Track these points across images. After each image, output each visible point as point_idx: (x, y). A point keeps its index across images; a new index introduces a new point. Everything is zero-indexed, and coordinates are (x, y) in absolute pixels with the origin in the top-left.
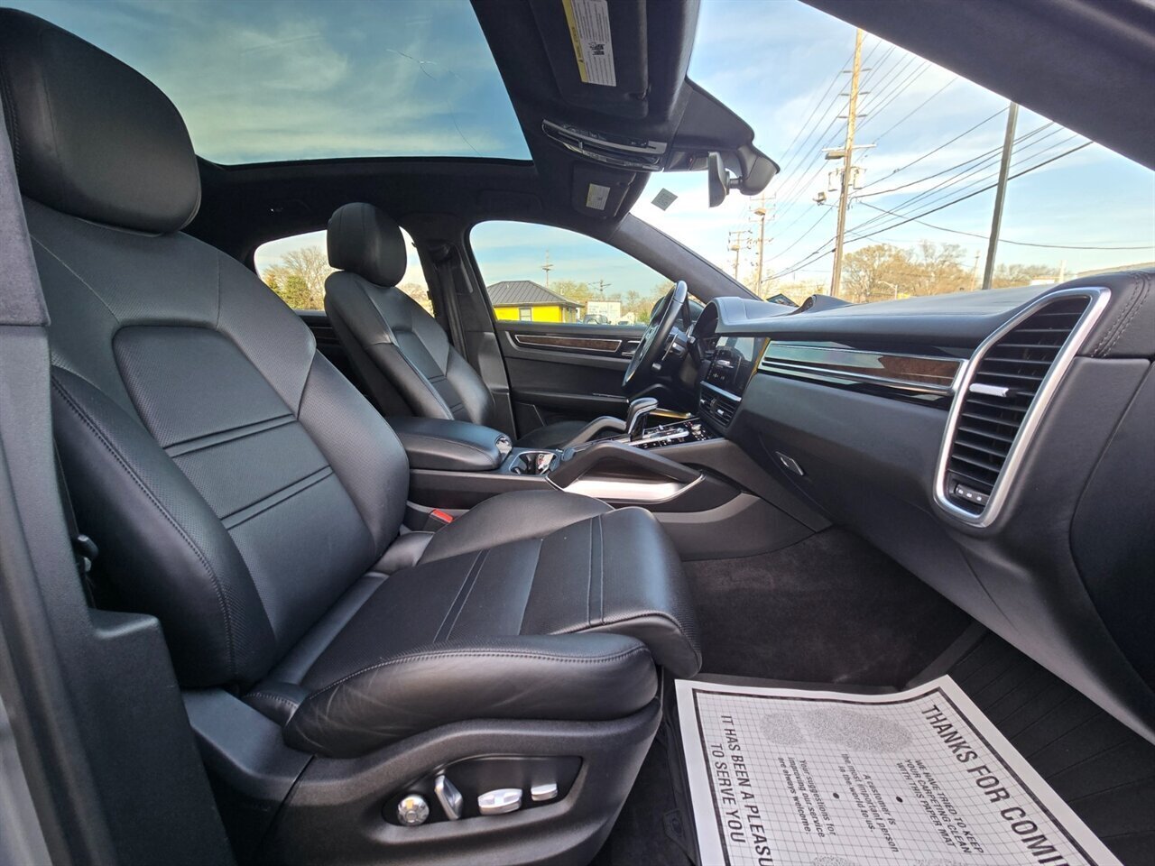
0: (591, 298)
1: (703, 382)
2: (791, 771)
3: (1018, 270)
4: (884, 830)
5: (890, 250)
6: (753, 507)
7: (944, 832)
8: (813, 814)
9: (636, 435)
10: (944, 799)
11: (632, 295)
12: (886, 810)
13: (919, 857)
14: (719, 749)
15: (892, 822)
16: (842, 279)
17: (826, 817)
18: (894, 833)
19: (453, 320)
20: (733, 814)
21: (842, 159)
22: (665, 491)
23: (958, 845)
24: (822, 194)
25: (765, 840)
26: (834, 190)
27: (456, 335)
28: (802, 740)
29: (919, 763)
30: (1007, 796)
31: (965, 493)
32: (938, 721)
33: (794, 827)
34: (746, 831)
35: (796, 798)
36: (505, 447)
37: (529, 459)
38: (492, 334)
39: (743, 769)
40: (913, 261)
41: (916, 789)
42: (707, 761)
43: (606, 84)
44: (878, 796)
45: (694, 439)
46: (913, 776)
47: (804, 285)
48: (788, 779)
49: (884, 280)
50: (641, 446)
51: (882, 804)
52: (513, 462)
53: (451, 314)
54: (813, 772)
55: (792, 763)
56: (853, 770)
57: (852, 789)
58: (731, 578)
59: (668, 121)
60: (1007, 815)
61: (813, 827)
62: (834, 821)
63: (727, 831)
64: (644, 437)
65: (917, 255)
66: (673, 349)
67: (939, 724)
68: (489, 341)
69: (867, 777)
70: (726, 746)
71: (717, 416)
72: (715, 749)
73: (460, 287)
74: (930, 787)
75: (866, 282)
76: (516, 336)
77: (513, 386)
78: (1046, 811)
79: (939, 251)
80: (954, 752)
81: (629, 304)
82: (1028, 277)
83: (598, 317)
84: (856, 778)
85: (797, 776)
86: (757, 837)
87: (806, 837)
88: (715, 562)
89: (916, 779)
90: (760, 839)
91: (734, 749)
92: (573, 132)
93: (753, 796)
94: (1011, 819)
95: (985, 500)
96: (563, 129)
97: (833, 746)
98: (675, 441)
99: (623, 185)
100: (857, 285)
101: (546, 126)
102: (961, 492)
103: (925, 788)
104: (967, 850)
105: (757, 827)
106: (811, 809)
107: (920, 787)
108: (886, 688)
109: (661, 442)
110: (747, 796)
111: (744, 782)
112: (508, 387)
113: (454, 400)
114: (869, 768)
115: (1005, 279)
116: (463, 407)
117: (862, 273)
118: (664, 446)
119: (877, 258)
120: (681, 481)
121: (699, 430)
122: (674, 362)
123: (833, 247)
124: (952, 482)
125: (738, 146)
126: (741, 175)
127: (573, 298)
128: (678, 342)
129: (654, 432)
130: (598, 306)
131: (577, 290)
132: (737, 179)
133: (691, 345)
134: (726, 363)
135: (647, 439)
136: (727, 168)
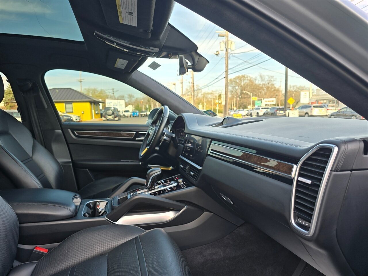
0: (107, 97)
1: (180, 156)
3: (296, 87)
5: (247, 77)
6: (210, 219)
9: (151, 188)
11: (130, 96)
16: (229, 90)
19: (35, 124)
21: (225, 37)
22: (170, 215)
24: (218, 51)
26: (222, 50)
27: (37, 133)
31: (302, 222)
36: (78, 201)
37: (92, 206)
38: (60, 131)
40: (257, 83)
43: (132, 25)
45: (181, 188)
47: (213, 92)
49: (246, 91)
50: (155, 194)
52: (84, 210)
53: (34, 121)
58: (203, 255)
59: (160, 40)
64: (155, 187)
65: (259, 80)
66: (165, 140)
68: (58, 135)
71: (191, 175)
73: (39, 105)
75: (239, 91)
76: (75, 131)
77: (73, 159)
79: (267, 78)
81: (129, 101)
82: (299, 90)
83: (112, 108)
88: (195, 248)
92: (112, 39)
95: (309, 225)
96: (106, 36)
98: (172, 189)
99: (135, 61)
100: (235, 93)
101: (96, 34)
102: (300, 221)
109: (165, 190)
112: (70, 160)
113: (38, 172)
115: (291, 91)
116: (44, 176)
117: (237, 88)
118: (166, 192)
119: (242, 81)
120: (176, 210)
121: (182, 182)
122: (165, 145)
123: (224, 76)
124: (296, 217)
125: (191, 52)
126: (193, 64)
127: (98, 98)
128: (167, 136)
129: (160, 184)
130: (112, 102)
131: (99, 93)
132: (191, 65)
133: (173, 138)
134: (190, 145)
135: (157, 188)
136: (187, 61)
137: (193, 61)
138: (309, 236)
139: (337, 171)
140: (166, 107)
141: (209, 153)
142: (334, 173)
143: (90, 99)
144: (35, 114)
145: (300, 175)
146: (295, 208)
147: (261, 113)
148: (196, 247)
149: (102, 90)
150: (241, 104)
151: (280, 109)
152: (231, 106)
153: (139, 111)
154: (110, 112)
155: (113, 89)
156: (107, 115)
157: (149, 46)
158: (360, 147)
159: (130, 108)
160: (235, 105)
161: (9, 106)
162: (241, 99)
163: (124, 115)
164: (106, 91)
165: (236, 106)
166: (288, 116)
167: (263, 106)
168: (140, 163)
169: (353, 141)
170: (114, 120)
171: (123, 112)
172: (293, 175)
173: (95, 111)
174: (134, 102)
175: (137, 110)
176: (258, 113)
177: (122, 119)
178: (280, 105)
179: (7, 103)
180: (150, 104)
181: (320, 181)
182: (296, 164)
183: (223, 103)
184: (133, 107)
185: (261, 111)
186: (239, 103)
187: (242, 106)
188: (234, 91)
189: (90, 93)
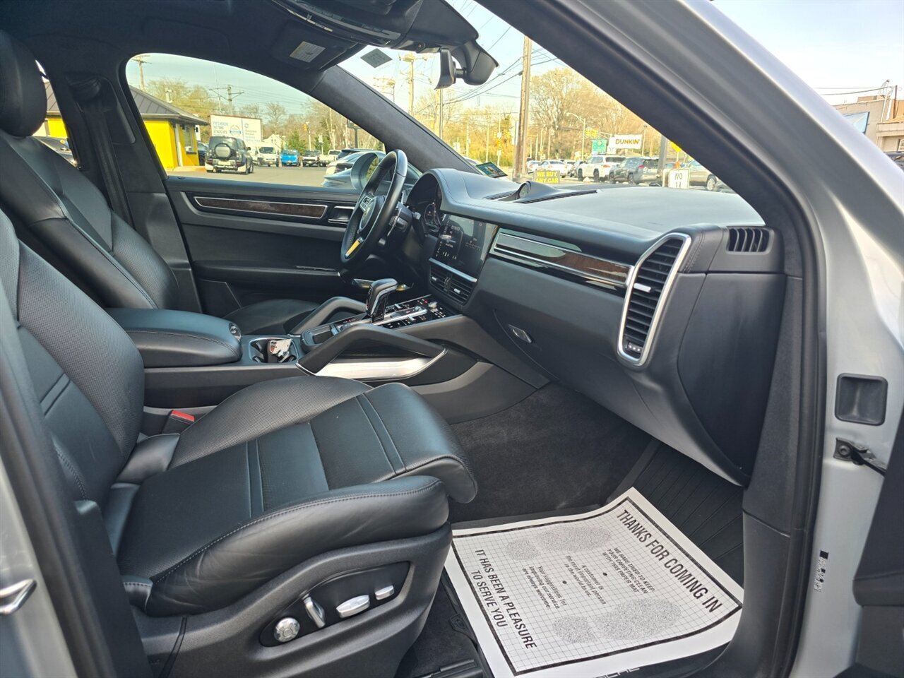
0: (215, 110)
1: (432, 260)
2: (532, 575)
4: (596, 593)
6: (487, 374)
7: (632, 586)
8: (550, 596)
9: (377, 316)
10: (633, 567)
11: (275, 109)
12: (597, 583)
13: (618, 602)
14: (478, 574)
15: (601, 588)
16: (530, 108)
17: (559, 596)
18: (602, 593)
19: (109, 178)
20: (496, 611)
22: (414, 366)
23: (640, 590)
25: (521, 620)
28: (537, 553)
29: (616, 550)
30: (668, 554)
31: (632, 347)
32: (628, 520)
33: (539, 608)
34: (508, 619)
35: (538, 591)
37: (260, 347)
38: (164, 195)
39: (498, 582)
41: (614, 565)
42: (470, 583)
44: (592, 575)
45: (435, 317)
46: (612, 559)
47: (489, 111)
48: (531, 580)
49: (572, 111)
50: (385, 326)
51: (595, 579)
52: (250, 352)
54: (547, 572)
55: (532, 569)
56: (574, 564)
57: (575, 576)
58: (472, 438)
59: (404, 17)
60: (668, 565)
61: (551, 604)
62: (564, 597)
63: (494, 622)
64: (386, 316)
66: (397, 224)
67: (628, 522)
68: (160, 204)
69: (584, 567)
70: (483, 571)
72: (475, 574)
74: (624, 562)
75: (554, 113)
76: (196, 197)
77: (194, 260)
78: (688, 555)
80: (638, 537)
81: (271, 122)
83: (230, 141)
84: (577, 569)
85: (536, 577)
86: (515, 620)
87: (548, 611)
89: (614, 560)
90: (516, 621)
91: (489, 571)
93: (508, 597)
94: (670, 566)
95: (641, 350)
97: (559, 553)
98: (418, 319)
99: (340, 49)
100: (545, 116)
102: (630, 347)
103: (621, 564)
104: (645, 592)
105: (514, 614)
106: (549, 595)
107: (617, 564)
108: (592, 506)
109: (404, 320)
110: (503, 598)
111: (501, 590)
112: (187, 261)
114: (585, 561)
117: (550, 102)
118: (408, 324)
119: (565, 84)
120: (427, 357)
121: (436, 308)
122: (398, 236)
123: (520, 68)
124: (626, 341)
125: (464, 42)
126: (466, 67)
127: (188, 109)
128: (402, 216)
129: (393, 311)
130: (227, 124)
131: (191, 98)
132: (462, 70)
133: (417, 220)
134: (447, 237)
135: (387, 318)
136: (454, 59)
137: (466, 60)
138: (641, 364)
139: (686, 272)
140: (401, 154)
141: (492, 252)
142: (681, 275)
143: (173, 113)
144: (110, 156)
145: (638, 280)
146: (626, 330)
147: (604, 172)
148: (459, 423)
149: (198, 89)
150: (558, 146)
151: (651, 163)
152: (534, 150)
153: (299, 150)
154: (226, 151)
155: (229, 89)
156: (218, 158)
157: (382, 27)
158: (722, 240)
159: (276, 142)
160: (542, 149)
162: (558, 132)
163: (260, 159)
164: (210, 92)
165: (546, 153)
166: (667, 185)
167: (612, 153)
168: (339, 275)
169: (716, 229)
170: (234, 171)
171: (257, 152)
172: (628, 282)
173: (184, 146)
174: (286, 127)
175: (294, 147)
176: (596, 171)
177: (256, 169)
178: (651, 153)
180: (327, 133)
181: (661, 286)
182: (634, 264)
183: (514, 142)
184: (283, 139)
185: (605, 166)
186: (552, 142)
187: (560, 151)
188: (541, 110)
189: (167, 94)
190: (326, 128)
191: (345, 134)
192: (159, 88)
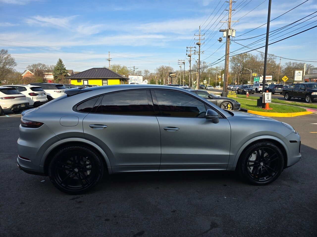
0: (129, 74)
3: (295, 64)
5: (249, 55)
11: (146, 72)
24: (221, 38)
40: (258, 60)
49: (247, 68)
65: (259, 58)
75: (241, 68)
100: (237, 69)
117: (239, 64)
119: (244, 59)
130: (133, 78)
143: (121, 77)
150: (242, 79)
152: (233, 81)
160: (236, 80)
161: (58, 79)
162: (242, 75)
164: (128, 68)
165: (237, 82)
167: (261, 82)
179: (56, 77)
180: (162, 78)
184: (148, 81)
185: (260, 87)
186: (240, 78)
187: (243, 81)
188: (236, 67)
189: (116, 70)
190: (162, 77)
191: (168, 79)
192: (113, 67)
